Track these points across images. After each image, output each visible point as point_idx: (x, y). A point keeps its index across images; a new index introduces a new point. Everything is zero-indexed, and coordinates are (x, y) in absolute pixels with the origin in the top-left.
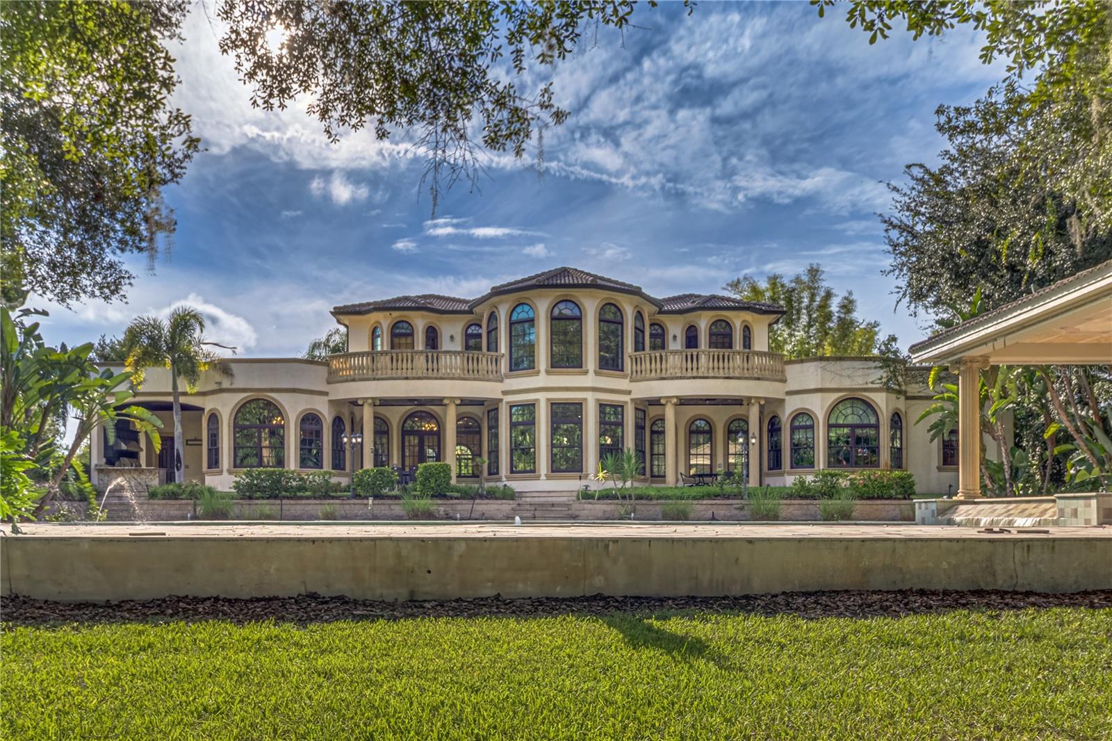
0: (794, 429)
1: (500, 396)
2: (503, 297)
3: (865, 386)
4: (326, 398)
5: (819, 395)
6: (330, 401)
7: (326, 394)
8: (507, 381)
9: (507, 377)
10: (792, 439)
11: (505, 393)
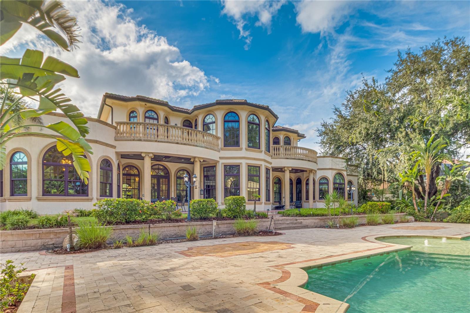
0: (320, 184)
1: (218, 160)
2: (220, 106)
3: (342, 169)
4: (114, 150)
5: (331, 171)
6: (116, 152)
7: (114, 147)
8: (221, 152)
9: (222, 149)
10: (319, 188)
11: (220, 158)
